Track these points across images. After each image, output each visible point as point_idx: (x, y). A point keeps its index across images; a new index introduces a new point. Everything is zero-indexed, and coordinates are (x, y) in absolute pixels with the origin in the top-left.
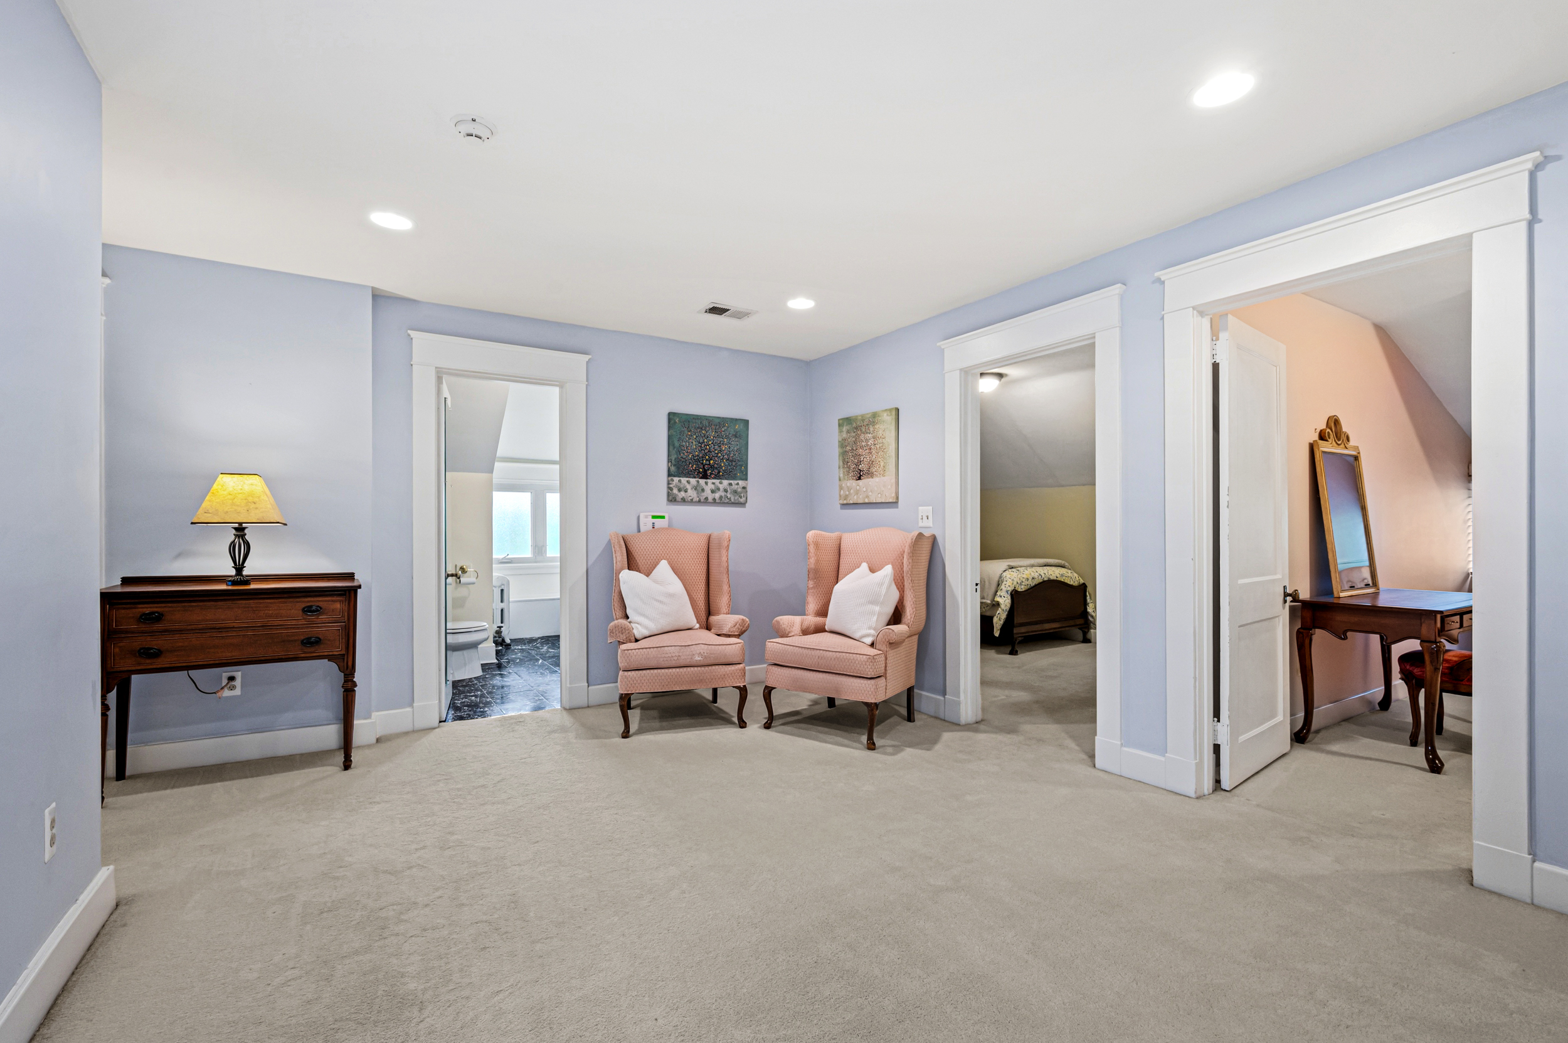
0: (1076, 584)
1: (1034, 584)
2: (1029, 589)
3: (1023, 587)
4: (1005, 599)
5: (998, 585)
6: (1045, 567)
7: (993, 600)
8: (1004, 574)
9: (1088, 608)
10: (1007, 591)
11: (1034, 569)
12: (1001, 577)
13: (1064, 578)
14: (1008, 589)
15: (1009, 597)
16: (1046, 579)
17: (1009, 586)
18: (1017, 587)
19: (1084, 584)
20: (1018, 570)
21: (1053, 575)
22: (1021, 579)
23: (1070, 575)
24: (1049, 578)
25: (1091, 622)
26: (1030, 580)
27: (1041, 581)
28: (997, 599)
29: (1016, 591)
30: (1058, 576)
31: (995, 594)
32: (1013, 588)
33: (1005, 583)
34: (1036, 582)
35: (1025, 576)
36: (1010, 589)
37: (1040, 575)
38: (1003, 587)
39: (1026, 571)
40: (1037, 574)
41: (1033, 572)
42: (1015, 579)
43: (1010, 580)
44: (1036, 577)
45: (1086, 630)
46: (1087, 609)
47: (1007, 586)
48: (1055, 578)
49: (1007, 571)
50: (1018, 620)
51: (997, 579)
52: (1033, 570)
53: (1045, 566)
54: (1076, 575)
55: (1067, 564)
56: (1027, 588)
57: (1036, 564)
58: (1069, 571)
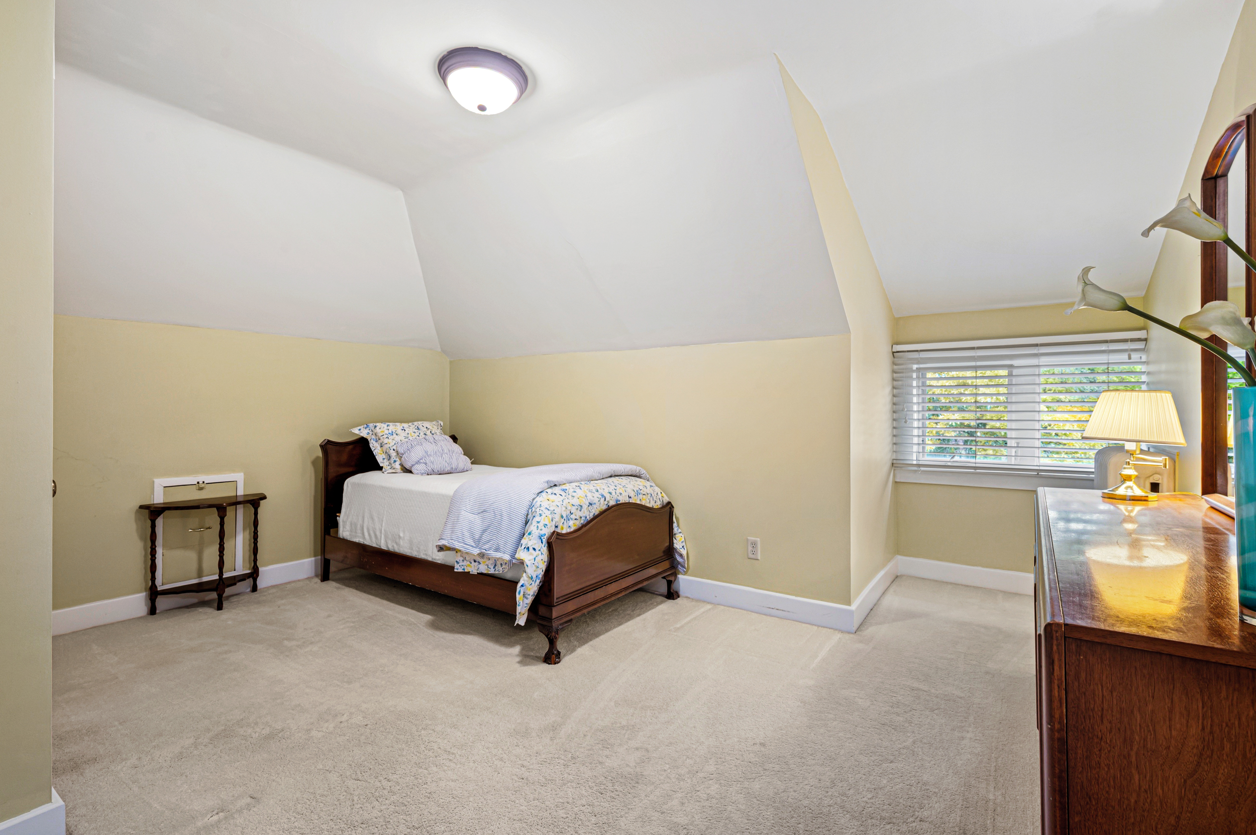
0: (657, 505)
1: (591, 516)
2: (583, 526)
3: (571, 523)
4: (535, 553)
5: (526, 523)
6: (610, 480)
7: (513, 556)
8: (538, 499)
9: (675, 541)
10: (540, 538)
11: (592, 486)
12: (531, 506)
13: (641, 496)
14: (542, 532)
15: (545, 550)
16: (612, 503)
17: (545, 525)
18: (560, 525)
19: (669, 503)
20: (564, 490)
21: (624, 494)
22: (569, 508)
23: (649, 490)
24: (617, 501)
25: (679, 563)
26: (585, 507)
27: (604, 507)
28: (522, 555)
29: (558, 534)
30: (632, 495)
31: (518, 543)
32: (553, 529)
33: (537, 519)
34: (595, 510)
35: (575, 501)
36: (547, 532)
37: (603, 496)
38: (532, 528)
39: (578, 490)
40: (597, 495)
41: (591, 491)
42: (558, 511)
43: (548, 513)
44: (596, 500)
45: (672, 578)
46: (673, 543)
47: (541, 525)
48: (627, 500)
49: (544, 494)
50: (559, 589)
51: (524, 511)
52: (592, 488)
53: (611, 476)
54: (658, 490)
55: (643, 471)
56: (578, 523)
57: (596, 476)
58: (648, 484)
